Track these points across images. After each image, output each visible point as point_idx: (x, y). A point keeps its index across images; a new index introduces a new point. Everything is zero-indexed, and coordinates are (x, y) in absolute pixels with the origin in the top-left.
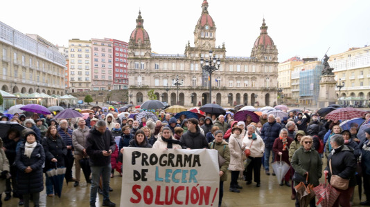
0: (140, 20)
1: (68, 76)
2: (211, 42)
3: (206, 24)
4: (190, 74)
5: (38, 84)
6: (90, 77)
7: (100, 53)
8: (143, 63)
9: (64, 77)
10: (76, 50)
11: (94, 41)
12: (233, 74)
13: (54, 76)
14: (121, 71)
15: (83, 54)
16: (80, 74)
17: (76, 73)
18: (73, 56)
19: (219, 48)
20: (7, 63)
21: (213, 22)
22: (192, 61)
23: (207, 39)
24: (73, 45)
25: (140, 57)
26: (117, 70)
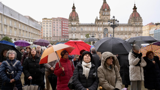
0: (74, 8)
1: (42, 35)
2: (108, 17)
3: (105, 8)
4: (98, 32)
5: (29, 38)
6: (51, 35)
7: (56, 24)
8: (75, 28)
9: (40, 35)
10: (45, 23)
11: (53, 19)
12: (119, 32)
13: (36, 34)
14: (65, 32)
15: (49, 25)
16: (47, 34)
17: (46, 33)
18: (44, 26)
19: (112, 19)
20: (16, 29)
21: (109, 7)
22: (98, 26)
23: (106, 15)
24: (44, 21)
25: (74, 25)
26: (63, 32)
